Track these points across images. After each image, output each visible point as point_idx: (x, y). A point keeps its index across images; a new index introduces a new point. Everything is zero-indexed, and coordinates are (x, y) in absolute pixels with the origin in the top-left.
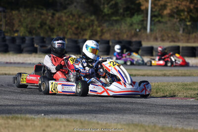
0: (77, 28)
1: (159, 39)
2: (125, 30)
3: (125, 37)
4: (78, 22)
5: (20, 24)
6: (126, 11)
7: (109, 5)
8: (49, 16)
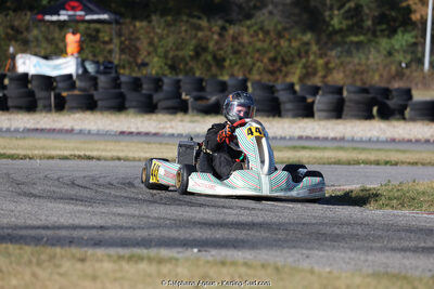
0: (273, 60)
2: (377, 64)
3: (376, 80)
4: (275, 46)
5: (151, 49)
7: (342, 11)
8: (213, 33)
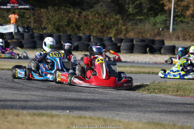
0: (102, 27)
1: (181, 39)
2: (149, 29)
3: (148, 36)
4: (103, 21)
5: (48, 21)
6: (150, 11)
7: (134, 5)
8: (76, 15)
